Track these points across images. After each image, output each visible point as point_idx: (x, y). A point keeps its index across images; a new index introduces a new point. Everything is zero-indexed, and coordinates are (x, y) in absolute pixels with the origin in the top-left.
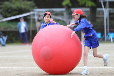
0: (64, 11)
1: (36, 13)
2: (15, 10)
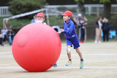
0: (77, 8)
1: (47, 10)
2: (25, 7)
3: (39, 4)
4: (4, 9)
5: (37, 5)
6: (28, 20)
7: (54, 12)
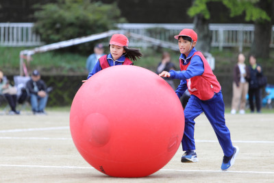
2: (71, 24)
3: (104, 19)
4: (22, 29)
5: (100, 23)
6: (77, 57)
7: (139, 40)
